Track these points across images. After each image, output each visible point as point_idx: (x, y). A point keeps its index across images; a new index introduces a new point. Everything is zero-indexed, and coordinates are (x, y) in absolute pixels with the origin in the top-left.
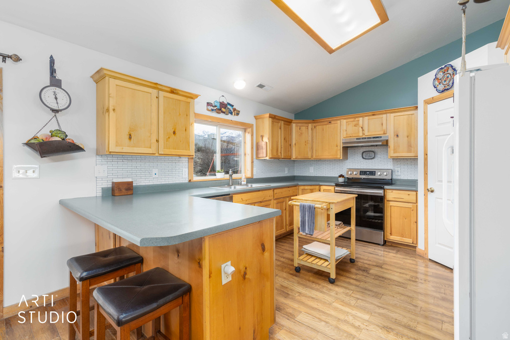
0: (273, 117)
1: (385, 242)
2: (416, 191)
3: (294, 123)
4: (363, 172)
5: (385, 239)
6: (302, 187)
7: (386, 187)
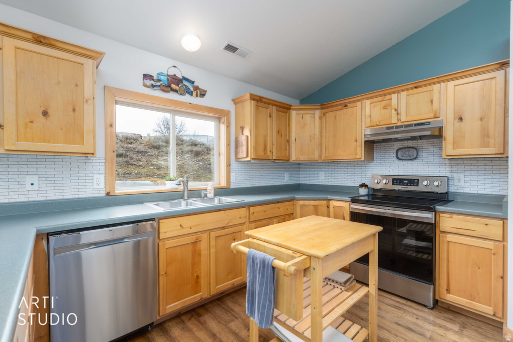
0: (258, 100)
1: (436, 302)
2: (504, 219)
3: (294, 109)
4: (397, 181)
5: (437, 298)
6: (301, 202)
7: (438, 208)
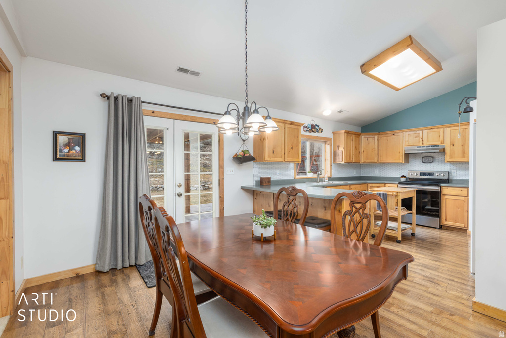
0: (348, 132)
1: (441, 226)
2: (468, 188)
3: (363, 135)
4: (423, 174)
5: (441, 224)
6: (370, 185)
7: (442, 185)
